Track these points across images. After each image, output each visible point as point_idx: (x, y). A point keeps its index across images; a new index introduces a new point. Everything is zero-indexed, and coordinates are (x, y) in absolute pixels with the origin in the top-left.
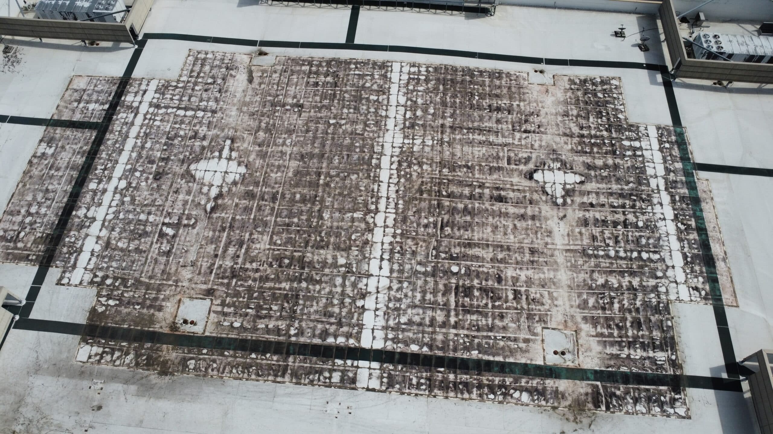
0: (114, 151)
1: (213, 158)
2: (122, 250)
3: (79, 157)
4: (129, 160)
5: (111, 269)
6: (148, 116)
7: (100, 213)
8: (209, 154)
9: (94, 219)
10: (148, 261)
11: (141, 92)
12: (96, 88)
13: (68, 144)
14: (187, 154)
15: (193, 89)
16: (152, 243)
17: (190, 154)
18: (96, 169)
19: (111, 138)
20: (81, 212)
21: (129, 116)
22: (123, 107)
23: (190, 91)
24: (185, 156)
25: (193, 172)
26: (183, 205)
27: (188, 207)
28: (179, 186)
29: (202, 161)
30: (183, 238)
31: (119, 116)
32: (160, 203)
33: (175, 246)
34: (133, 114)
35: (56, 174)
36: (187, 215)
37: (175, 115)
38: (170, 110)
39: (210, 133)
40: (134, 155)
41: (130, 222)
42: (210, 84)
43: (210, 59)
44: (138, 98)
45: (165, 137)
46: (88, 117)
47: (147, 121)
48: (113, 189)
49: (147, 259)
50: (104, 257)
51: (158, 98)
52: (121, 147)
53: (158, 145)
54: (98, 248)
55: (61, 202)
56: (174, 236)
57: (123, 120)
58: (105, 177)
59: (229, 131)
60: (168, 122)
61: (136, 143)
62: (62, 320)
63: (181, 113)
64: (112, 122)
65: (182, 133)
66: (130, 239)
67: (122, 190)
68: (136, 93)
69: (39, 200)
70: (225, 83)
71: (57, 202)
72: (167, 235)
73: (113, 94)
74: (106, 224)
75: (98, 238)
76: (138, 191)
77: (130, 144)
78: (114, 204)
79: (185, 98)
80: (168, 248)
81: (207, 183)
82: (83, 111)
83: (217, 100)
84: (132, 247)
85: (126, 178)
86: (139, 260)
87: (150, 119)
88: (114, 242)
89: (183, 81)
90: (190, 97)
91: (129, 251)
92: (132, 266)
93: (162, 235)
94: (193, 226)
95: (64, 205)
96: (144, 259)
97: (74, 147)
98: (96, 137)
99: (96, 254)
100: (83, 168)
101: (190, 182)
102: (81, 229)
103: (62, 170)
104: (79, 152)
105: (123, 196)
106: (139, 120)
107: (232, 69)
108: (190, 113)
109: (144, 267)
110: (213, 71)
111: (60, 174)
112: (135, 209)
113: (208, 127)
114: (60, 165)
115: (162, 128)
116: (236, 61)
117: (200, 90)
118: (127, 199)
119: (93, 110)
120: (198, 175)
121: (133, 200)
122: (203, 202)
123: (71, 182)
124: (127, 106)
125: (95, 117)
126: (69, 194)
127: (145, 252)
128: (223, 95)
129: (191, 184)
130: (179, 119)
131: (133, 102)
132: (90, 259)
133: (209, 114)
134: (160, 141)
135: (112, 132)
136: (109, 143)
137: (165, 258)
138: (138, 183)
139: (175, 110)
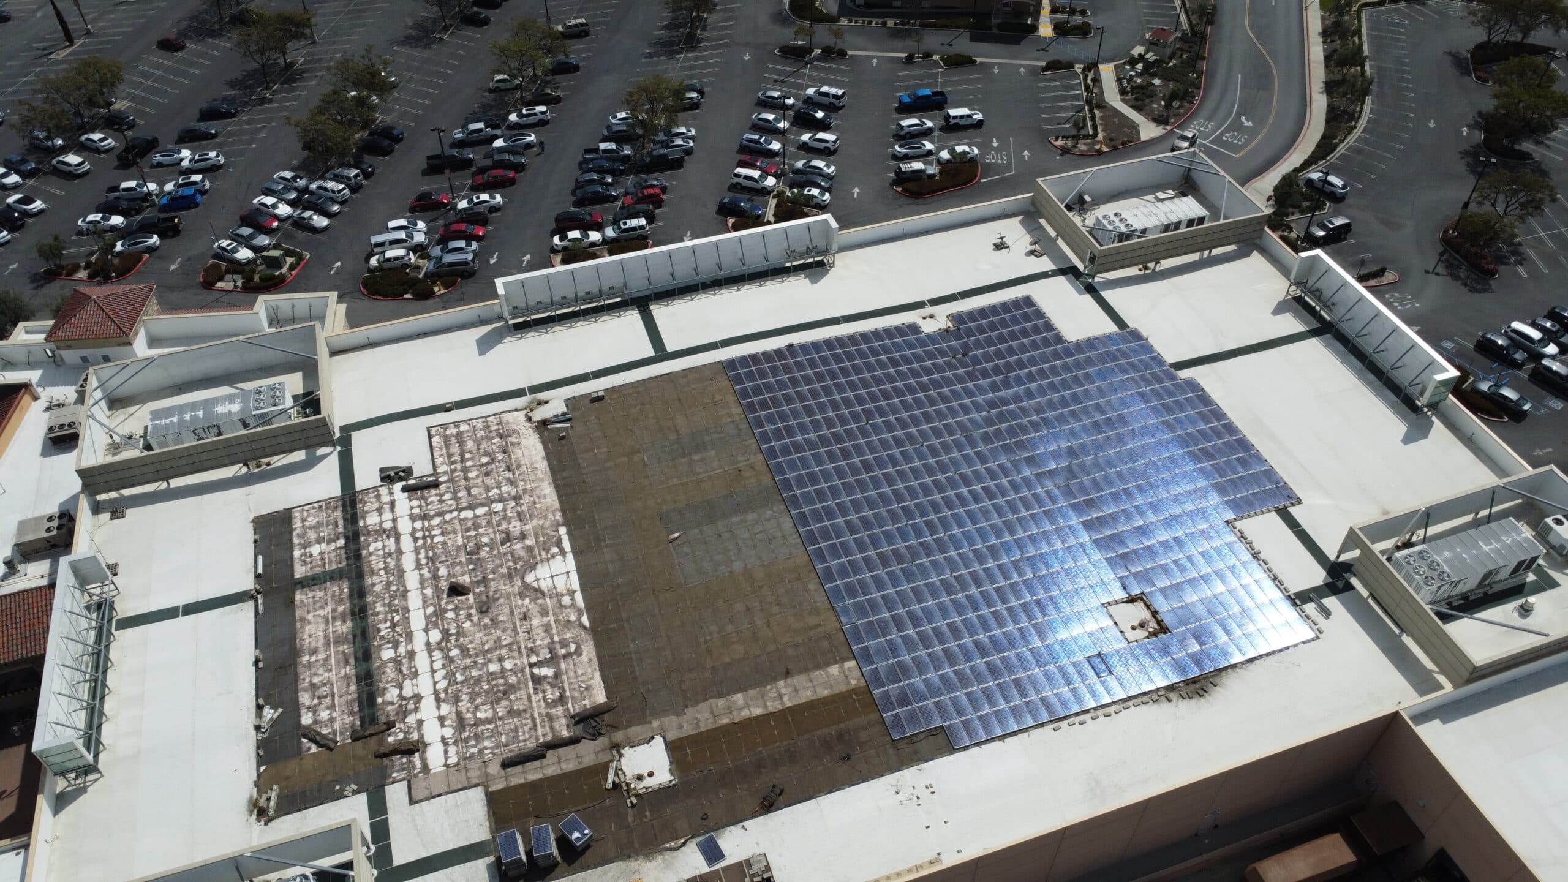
0: (393, 598)
1: (553, 556)
2: (488, 721)
3: (338, 623)
4: (424, 602)
5: (487, 752)
6: (419, 534)
7: (424, 684)
8: (543, 554)
9: (418, 698)
10: (538, 721)
11: (387, 507)
12: (307, 524)
13: (309, 612)
14: (511, 564)
15: (466, 479)
16: (529, 696)
17: (516, 563)
18: (379, 630)
19: (376, 583)
20: (392, 694)
21: (387, 543)
22: (369, 534)
23: (463, 483)
24: (509, 568)
25: (535, 585)
26: (546, 631)
27: (554, 631)
28: (524, 609)
29: (539, 566)
30: (572, 674)
31: (371, 549)
32: (508, 640)
33: (567, 687)
34: (392, 540)
35: (314, 658)
36: (560, 642)
37: (460, 520)
38: (448, 517)
39: (527, 527)
40: (429, 592)
41: (478, 681)
42: (487, 464)
43: (467, 431)
44: (387, 515)
45: (463, 554)
46: (318, 566)
47: (420, 542)
48: (424, 648)
49: (534, 719)
50: (467, 740)
51: (420, 506)
52: (402, 589)
53: (458, 568)
54: (448, 732)
55: (347, 693)
56: (557, 675)
57: (381, 553)
58: (401, 635)
59: (554, 516)
60: (455, 532)
61: (421, 575)
62: (451, 847)
63: (469, 514)
64: (364, 561)
65: (485, 540)
66: (492, 703)
67: (439, 643)
68: (379, 511)
69: (308, 703)
70: (510, 456)
71: (340, 697)
72: (545, 677)
73: (341, 523)
74: (442, 696)
75: (442, 719)
76: (464, 637)
77: (412, 580)
78: (437, 665)
79: (462, 494)
80: (558, 694)
81: (565, 592)
82: (304, 561)
83: (511, 482)
84: (501, 711)
85: (436, 625)
86: (523, 726)
87: (424, 537)
88: (469, 715)
89: (445, 473)
90: (468, 489)
91: (500, 719)
92: (518, 737)
93: (537, 680)
94: (578, 652)
95: (355, 696)
96: (529, 721)
97: (322, 612)
98: (349, 588)
99: (451, 741)
100: (354, 636)
101: (537, 599)
102: (405, 717)
103: (322, 649)
104: (334, 619)
105: (445, 651)
106: (407, 543)
107: (510, 436)
108: (481, 511)
109: (536, 730)
110: (482, 447)
111: (322, 656)
112: (475, 662)
113: (521, 520)
114: (313, 645)
115: (450, 543)
116: (508, 423)
117: (478, 476)
118: (454, 653)
119: (321, 553)
120: (545, 585)
121: (464, 651)
122: (573, 618)
123: (347, 661)
124: (376, 531)
125: (330, 562)
126: (354, 679)
127: (525, 711)
128: (517, 472)
129: (540, 601)
130: (470, 524)
131: (381, 523)
132: (446, 752)
133: (513, 504)
134: (458, 560)
135: (372, 573)
136: (378, 588)
137: (560, 708)
138: (458, 627)
139: (455, 514)
